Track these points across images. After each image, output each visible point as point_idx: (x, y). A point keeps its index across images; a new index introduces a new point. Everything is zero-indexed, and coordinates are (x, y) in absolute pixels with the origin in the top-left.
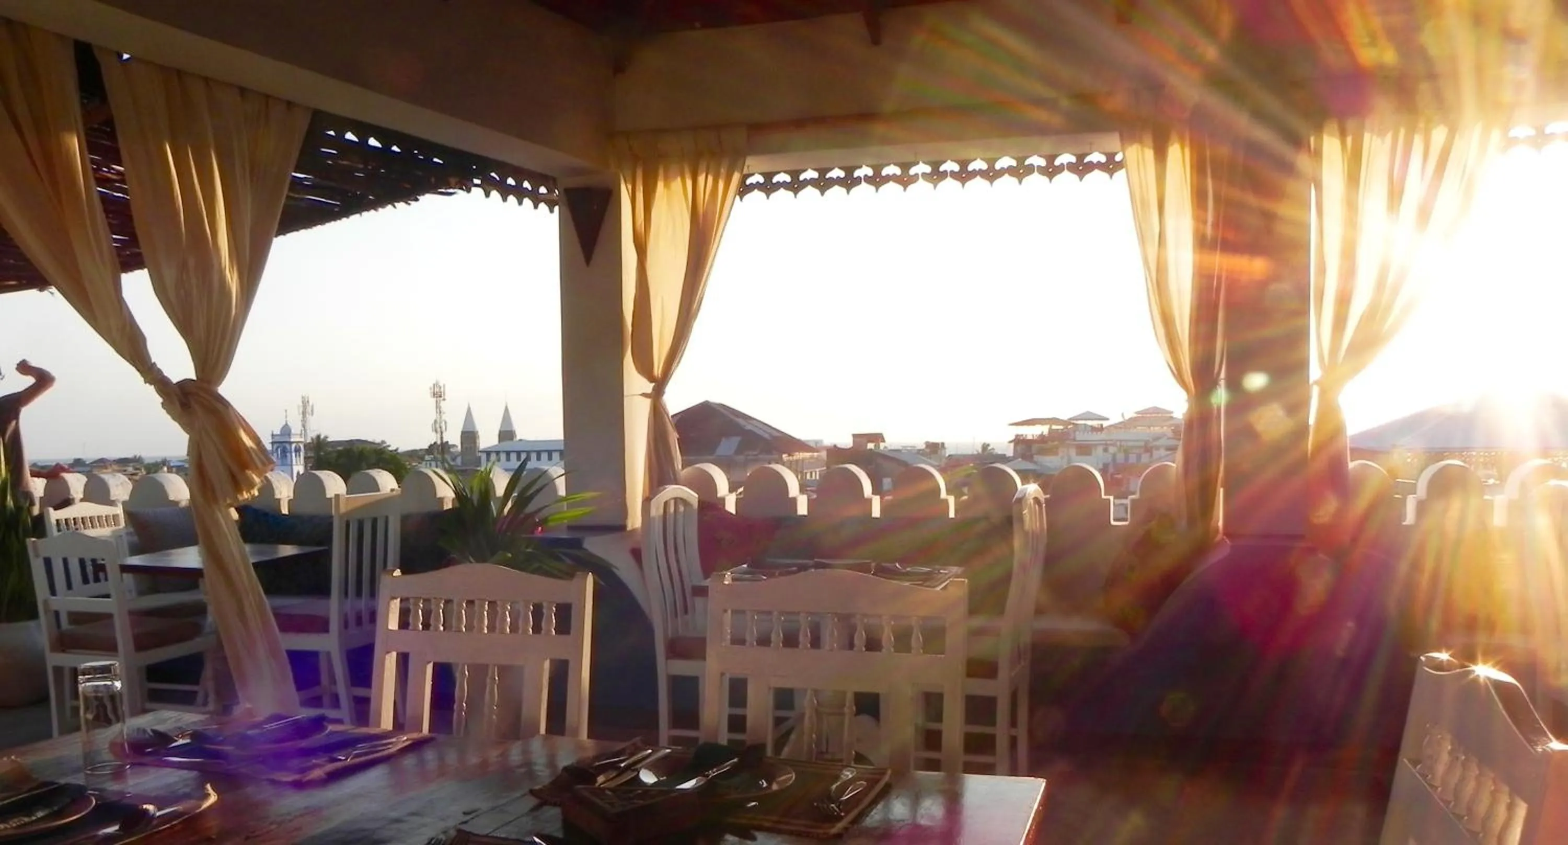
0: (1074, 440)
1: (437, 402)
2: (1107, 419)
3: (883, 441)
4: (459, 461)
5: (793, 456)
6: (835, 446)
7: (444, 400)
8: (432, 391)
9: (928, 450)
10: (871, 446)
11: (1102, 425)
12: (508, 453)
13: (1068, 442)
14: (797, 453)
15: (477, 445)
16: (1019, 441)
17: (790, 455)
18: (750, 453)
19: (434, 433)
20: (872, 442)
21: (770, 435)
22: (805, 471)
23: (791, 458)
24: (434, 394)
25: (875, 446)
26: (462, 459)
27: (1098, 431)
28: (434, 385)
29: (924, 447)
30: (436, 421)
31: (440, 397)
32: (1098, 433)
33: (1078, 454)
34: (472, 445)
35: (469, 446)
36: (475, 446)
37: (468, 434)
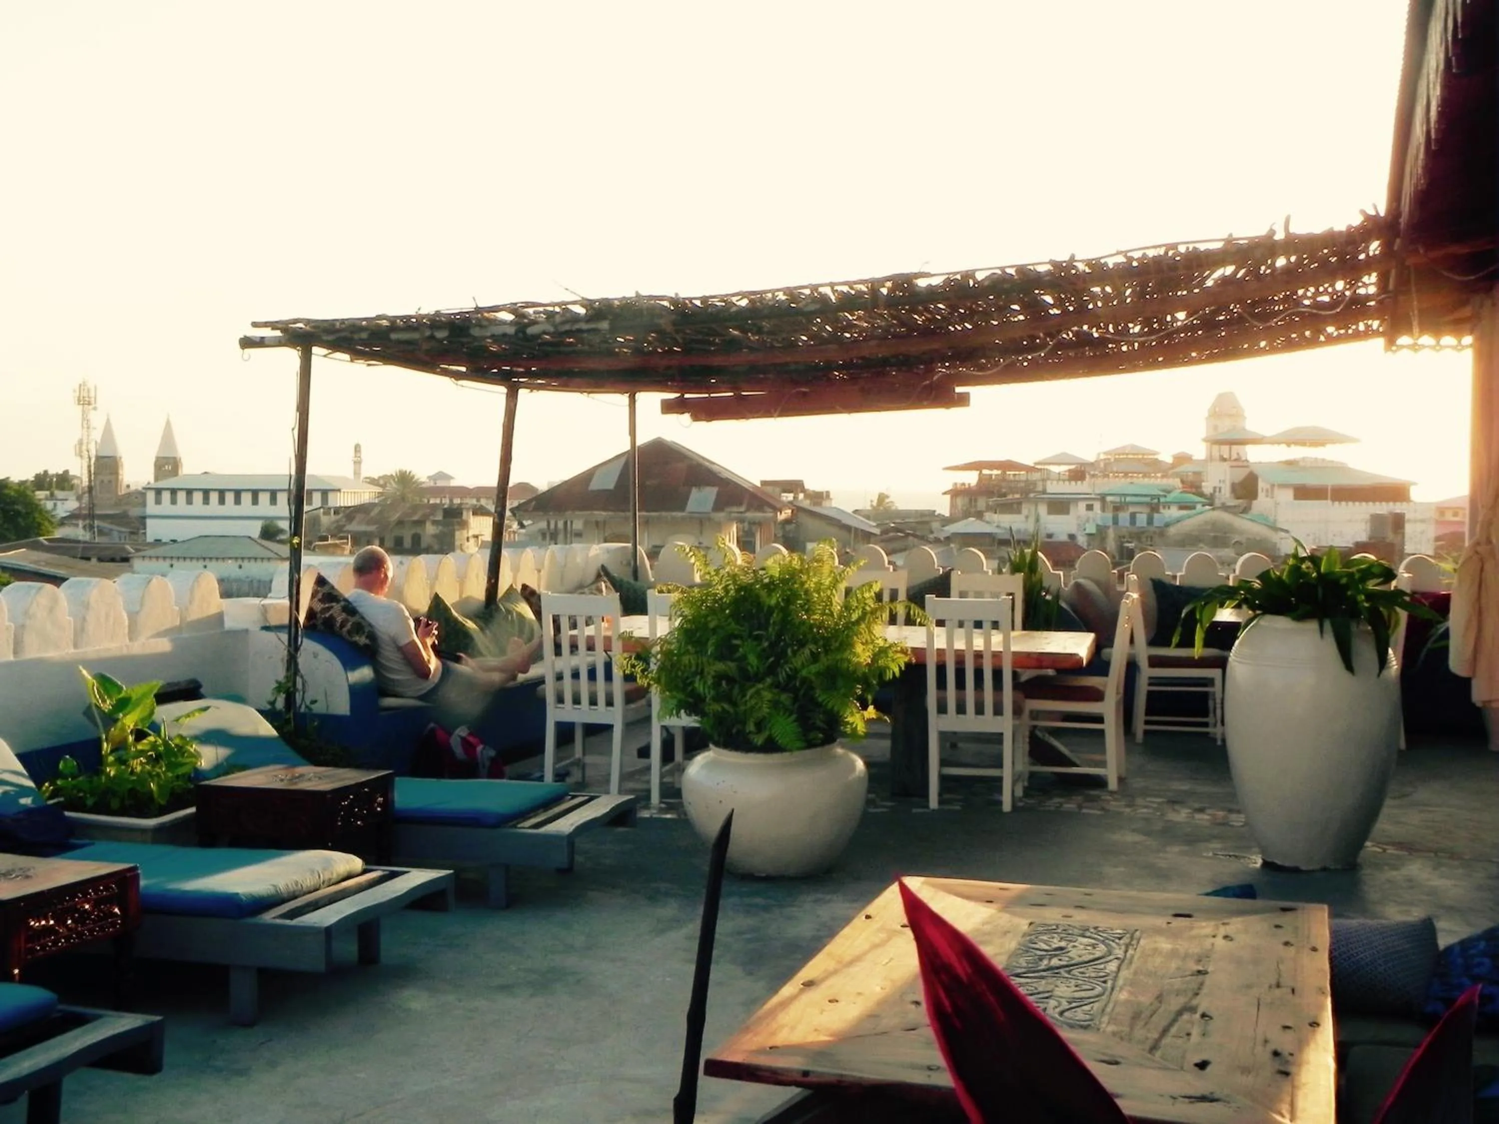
0: (1044, 492)
1: (83, 411)
7: (95, 409)
8: (77, 394)
10: (788, 498)
12: (189, 492)
13: (1032, 495)
15: (120, 477)
16: (956, 493)
18: (734, 509)
19: (79, 458)
20: (788, 491)
24: (79, 400)
25: (794, 497)
27: (1080, 479)
28: (80, 386)
30: (81, 443)
31: (89, 404)
32: (1079, 482)
33: (1050, 513)
34: (113, 477)
35: (106, 479)
36: (117, 479)
37: (106, 460)
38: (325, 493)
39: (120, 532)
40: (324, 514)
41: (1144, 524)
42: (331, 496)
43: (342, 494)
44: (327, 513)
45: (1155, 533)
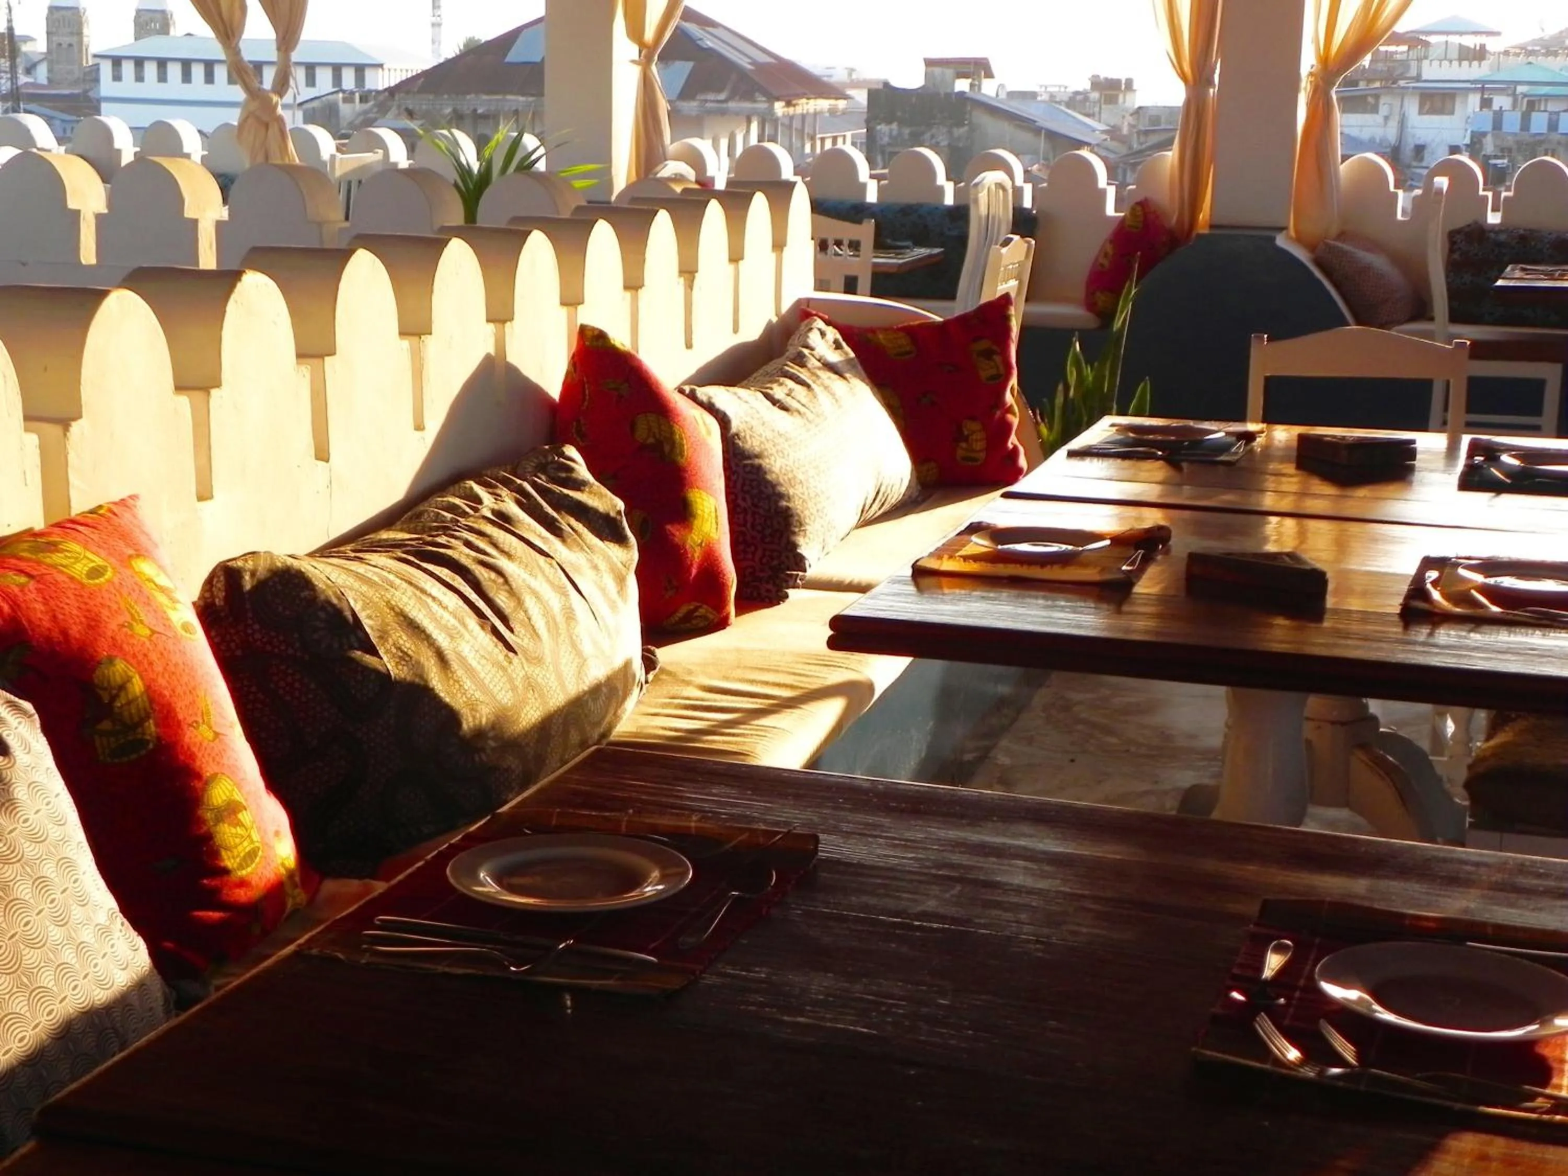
0: (1418, 78)
2: (1498, 34)
3: (989, 75)
4: (42, 74)
5: (794, 106)
6: (886, 84)
9: (1095, 95)
10: (962, 85)
11: (1483, 47)
12: (162, 64)
13: (1402, 83)
14: (804, 101)
15: (85, 39)
17: (789, 104)
18: (711, 96)
20: (965, 76)
21: (754, 63)
22: (819, 136)
23: (791, 110)
25: (972, 85)
26: (50, 71)
27: (1474, 59)
29: (1087, 86)
32: (1475, 63)
33: (1421, 112)
34: (74, 40)
35: (66, 40)
36: (81, 42)
37: (63, 13)
38: (360, 70)
39: (63, 121)
40: (345, 100)
41: (1544, 130)
42: (369, 73)
43: (386, 71)
44: (349, 98)
45: (1559, 143)
